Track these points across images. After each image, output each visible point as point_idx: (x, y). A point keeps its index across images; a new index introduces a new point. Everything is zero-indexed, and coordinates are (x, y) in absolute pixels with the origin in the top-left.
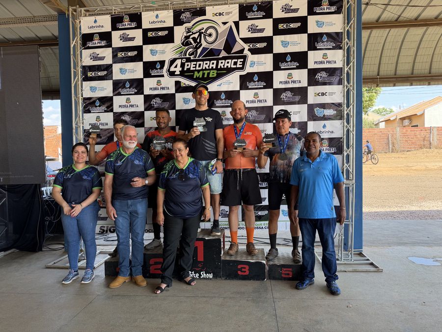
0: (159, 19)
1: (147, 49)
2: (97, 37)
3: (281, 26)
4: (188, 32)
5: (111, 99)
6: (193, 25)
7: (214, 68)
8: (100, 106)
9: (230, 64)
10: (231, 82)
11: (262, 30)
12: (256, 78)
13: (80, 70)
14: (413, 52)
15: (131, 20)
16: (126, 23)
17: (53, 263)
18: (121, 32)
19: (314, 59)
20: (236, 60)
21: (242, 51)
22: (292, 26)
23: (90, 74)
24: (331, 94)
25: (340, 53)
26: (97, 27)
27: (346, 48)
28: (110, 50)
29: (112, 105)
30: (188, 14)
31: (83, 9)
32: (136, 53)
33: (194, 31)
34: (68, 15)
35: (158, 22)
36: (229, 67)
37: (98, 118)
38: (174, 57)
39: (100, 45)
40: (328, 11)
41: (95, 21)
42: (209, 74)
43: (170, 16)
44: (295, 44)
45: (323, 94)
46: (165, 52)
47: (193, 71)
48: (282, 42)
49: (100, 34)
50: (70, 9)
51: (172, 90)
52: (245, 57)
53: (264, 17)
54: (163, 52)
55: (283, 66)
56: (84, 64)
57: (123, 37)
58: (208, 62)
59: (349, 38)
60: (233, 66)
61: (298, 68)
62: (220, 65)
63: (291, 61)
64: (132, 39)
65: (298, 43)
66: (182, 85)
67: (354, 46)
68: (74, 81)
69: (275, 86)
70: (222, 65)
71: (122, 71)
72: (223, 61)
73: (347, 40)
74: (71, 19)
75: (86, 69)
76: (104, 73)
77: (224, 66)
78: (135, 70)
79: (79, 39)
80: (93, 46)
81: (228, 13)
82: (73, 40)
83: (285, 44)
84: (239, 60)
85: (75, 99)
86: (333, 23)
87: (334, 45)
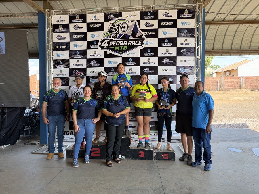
0: (96, 18)
1: (89, 34)
2: (61, 27)
3: (162, 24)
4: (112, 26)
5: (68, 61)
6: (115, 22)
7: (126, 45)
8: (62, 64)
9: (135, 43)
10: (135, 53)
11: (152, 26)
12: (149, 50)
13: (51, 44)
14: (232, 38)
15: (81, 18)
16: (78, 19)
17: (35, 151)
18: (75, 24)
19: (180, 42)
20: (138, 41)
21: (141, 36)
22: (169, 24)
23: (57, 47)
24: (189, 61)
25: (193, 39)
26: (61, 21)
27: (197, 37)
28: (69, 34)
29: (69, 64)
30: (112, 16)
31: (53, 11)
32: (83, 36)
33: (115, 25)
34: (45, 14)
35: (96, 19)
36: (134, 44)
37: (61, 71)
38: (104, 38)
39: (63, 31)
40: (188, 17)
41: (60, 18)
42: (123, 48)
43: (102, 16)
44: (170, 33)
45: (185, 61)
46: (99, 36)
47: (114, 46)
48: (163, 32)
49: (62, 25)
50: (46, 11)
51: (102, 57)
52: (143, 40)
53: (153, 19)
54: (98, 36)
55: (163, 45)
56: (53, 41)
57: (76, 27)
58: (123, 42)
59: (198, 31)
60: (136, 44)
61: (171, 46)
62: (129, 43)
63: (168, 42)
64: (81, 28)
65: (172, 33)
66: (108, 54)
67: (201, 36)
68: (48, 50)
69: (159, 56)
70: (130, 43)
71: (75, 46)
72: (131, 41)
73: (197, 32)
74: (46, 16)
75: (54, 44)
76: (65, 47)
77: (131, 44)
78: (82, 45)
79: (51, 27)
80: (59, 31)
81: (134, 16)
82: (48, 28)
83: (165, 33)
84: (140, 41)
85: (48, 61)
86: (190, 23)
87: (191, 35)
